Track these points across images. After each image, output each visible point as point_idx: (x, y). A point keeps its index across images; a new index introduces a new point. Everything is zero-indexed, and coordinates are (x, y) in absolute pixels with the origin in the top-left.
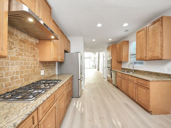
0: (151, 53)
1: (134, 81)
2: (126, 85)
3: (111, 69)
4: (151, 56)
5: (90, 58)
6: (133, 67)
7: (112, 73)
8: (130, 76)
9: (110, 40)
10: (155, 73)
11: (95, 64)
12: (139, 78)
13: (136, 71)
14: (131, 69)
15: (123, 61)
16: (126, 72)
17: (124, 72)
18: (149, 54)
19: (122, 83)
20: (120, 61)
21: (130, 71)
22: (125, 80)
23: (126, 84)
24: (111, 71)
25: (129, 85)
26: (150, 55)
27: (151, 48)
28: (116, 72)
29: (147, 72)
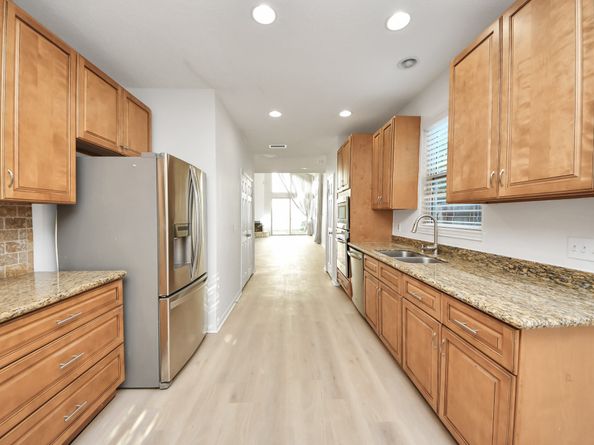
0: (526, 161)
1: (430, 311)
2: (399, 324)
3: (348, 240)
4: (526, 173)
5: (290, 196)
6: (436, 235)
7: (352, 259)
8: (416, 283)
9: (346, 114)
10: (542, 266)
11: (309, 220)
12: (459, 300)
13: (446, 253)
14: (426, 244)
15: (394, 205)
16: (405, 254)
17: (397, 254)
18: (514, 164)
19: (385, 308)
20: (384, 207)
21: (422, 252)
22: (394, 294)
23: (399, 316)
24: (348, 247)
25: (412, 325)
26: (517, 169)
27: (524, 131)
28: (364, 253)
29: (500, 260)
